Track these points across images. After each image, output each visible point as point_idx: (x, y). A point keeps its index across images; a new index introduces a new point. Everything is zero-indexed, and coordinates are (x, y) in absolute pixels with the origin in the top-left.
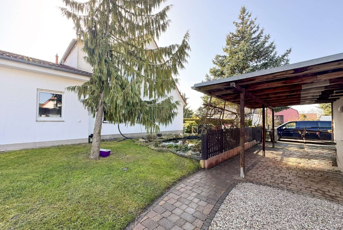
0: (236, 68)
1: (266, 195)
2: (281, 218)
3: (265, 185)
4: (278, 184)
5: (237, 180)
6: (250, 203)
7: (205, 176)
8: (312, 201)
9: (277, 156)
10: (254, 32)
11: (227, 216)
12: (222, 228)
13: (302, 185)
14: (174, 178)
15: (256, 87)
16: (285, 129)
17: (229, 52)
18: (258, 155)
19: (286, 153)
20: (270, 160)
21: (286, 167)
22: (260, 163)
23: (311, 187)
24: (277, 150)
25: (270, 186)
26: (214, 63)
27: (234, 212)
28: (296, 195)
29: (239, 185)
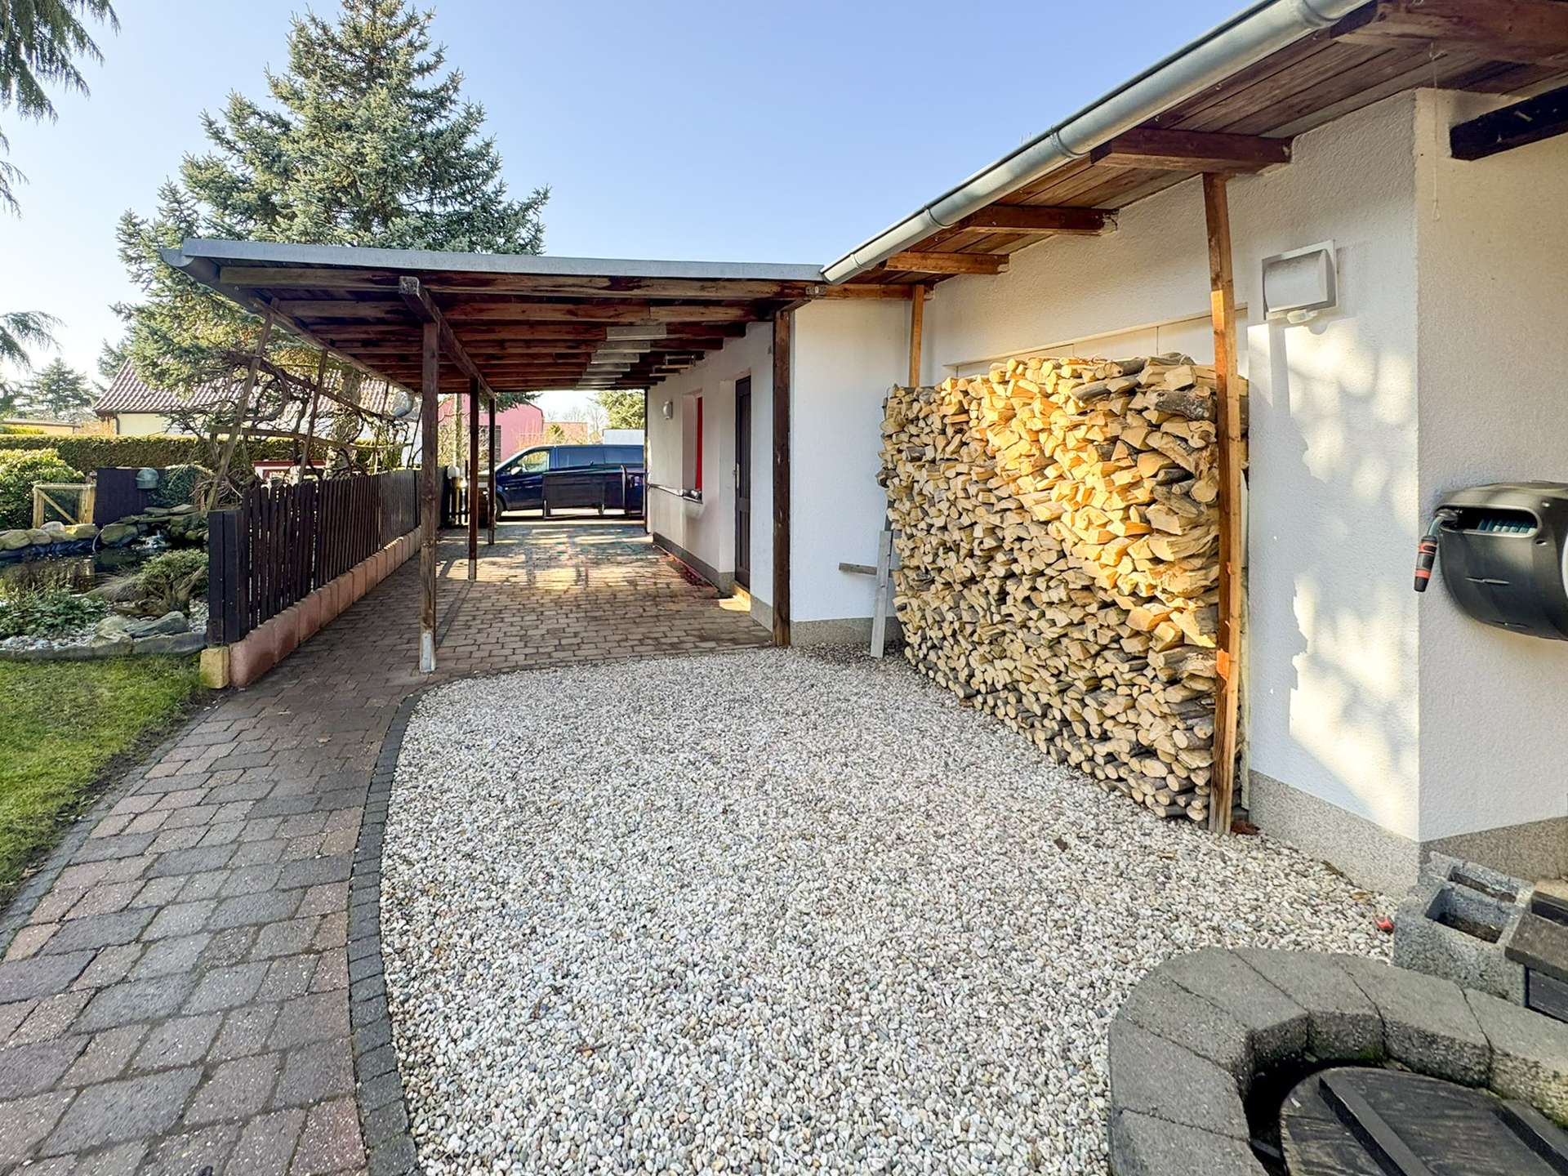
0: (344, 200)
1: (530, 697)
2: (589, 742)
3: (513, 669)
4: (550, 655)
5: (411, 686)
6: (489, 741)
7: (254, 720)
8: (642, 668)
9: (513, 572)
10: (423, 69)
11: (432, 817)
12: (434, 860)
13: (608, 638)
14: (52, 790)
15: (481, 311)
16: (516, 476)
17: (310, 111)
18: (451, 580)
19: (535, 556)
20: (499, 588)
21: (552, 601)
22: (467, 606)
23: (630, 637)
24: (505, 551)
25: (530, 668)
26: (217, 135)
27: (450, 790)
28: (603, 669)
29: (429, 700)
